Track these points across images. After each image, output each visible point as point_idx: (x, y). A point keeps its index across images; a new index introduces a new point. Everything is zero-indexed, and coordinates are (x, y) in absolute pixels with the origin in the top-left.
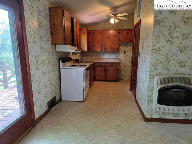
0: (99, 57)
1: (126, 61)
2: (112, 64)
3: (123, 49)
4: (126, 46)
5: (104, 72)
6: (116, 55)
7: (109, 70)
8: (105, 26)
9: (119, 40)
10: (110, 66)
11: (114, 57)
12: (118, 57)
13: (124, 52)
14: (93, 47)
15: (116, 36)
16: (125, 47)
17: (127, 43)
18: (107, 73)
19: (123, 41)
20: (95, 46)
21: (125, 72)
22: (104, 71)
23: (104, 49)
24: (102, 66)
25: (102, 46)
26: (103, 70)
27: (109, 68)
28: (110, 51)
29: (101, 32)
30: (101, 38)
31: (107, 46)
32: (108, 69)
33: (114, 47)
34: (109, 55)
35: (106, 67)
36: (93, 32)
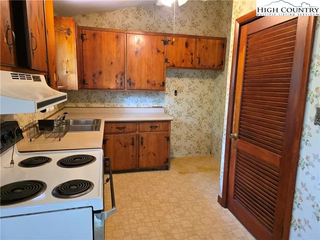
0: (111, 104)
1: (179, 114)
2: (153, 124)
3: (172, 83)
4: (179, 76)
5: (131, 146)
6: (157, 99)
7: (144, 142)
8: (126, 23)
9: (166, 60)
10: (149, 129)
11: (151, 105)
12: (161, 105)
13: (176, 92)
14: (94, 75)
15: (159, 51)
16: (176, 79)
17: (181, 71)
18: (141, 150)
19: (175, 64)
20: (101, 73)
21: (179, 139)
22: (133, 144)
23: (127, 85)
24: (126, 130)
25: (123, 74)
26: (130, 141)
27: (144, 135)
28: (143, 88)
29: (117, 37)
30: (118, 52)
31: (135, 77)
32: (142, 138)
33: (154, 79)
34: (139, 99)
35: (137, 133)
36: (94, 35)
